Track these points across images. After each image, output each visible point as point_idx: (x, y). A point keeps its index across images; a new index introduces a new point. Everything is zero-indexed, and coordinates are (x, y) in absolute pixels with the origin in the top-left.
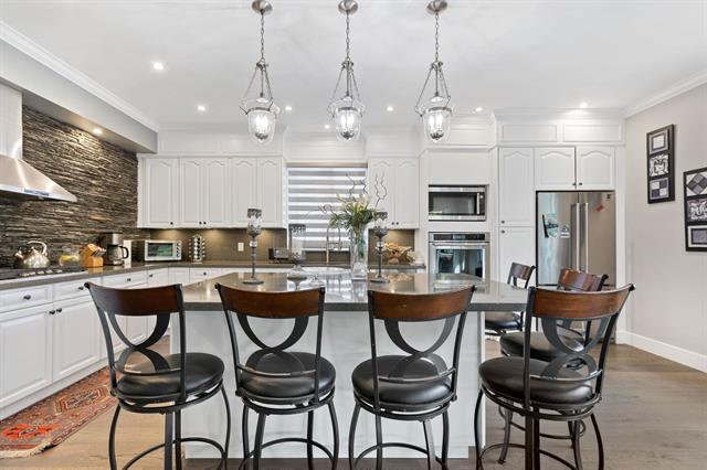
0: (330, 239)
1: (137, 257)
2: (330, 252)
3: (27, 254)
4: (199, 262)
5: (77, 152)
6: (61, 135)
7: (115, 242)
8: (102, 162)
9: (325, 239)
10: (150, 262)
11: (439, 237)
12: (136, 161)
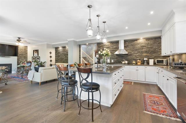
7: (145, 60)
12: (161, 39)
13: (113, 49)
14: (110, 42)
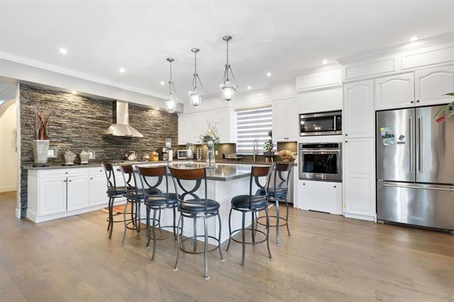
0: (256, 148)
1: (175, 158)
2: (256, 156)
3: (129, 156)
4: (200, 160)
5: (150, 118)
6: (145, 113)
7: (164, 151)
8: (161, 120)
9: (253, 148)
10: (180, 159)
11: (305, 146)
12: (177, 117)
13: (92, 118)
14: (83, 97)
